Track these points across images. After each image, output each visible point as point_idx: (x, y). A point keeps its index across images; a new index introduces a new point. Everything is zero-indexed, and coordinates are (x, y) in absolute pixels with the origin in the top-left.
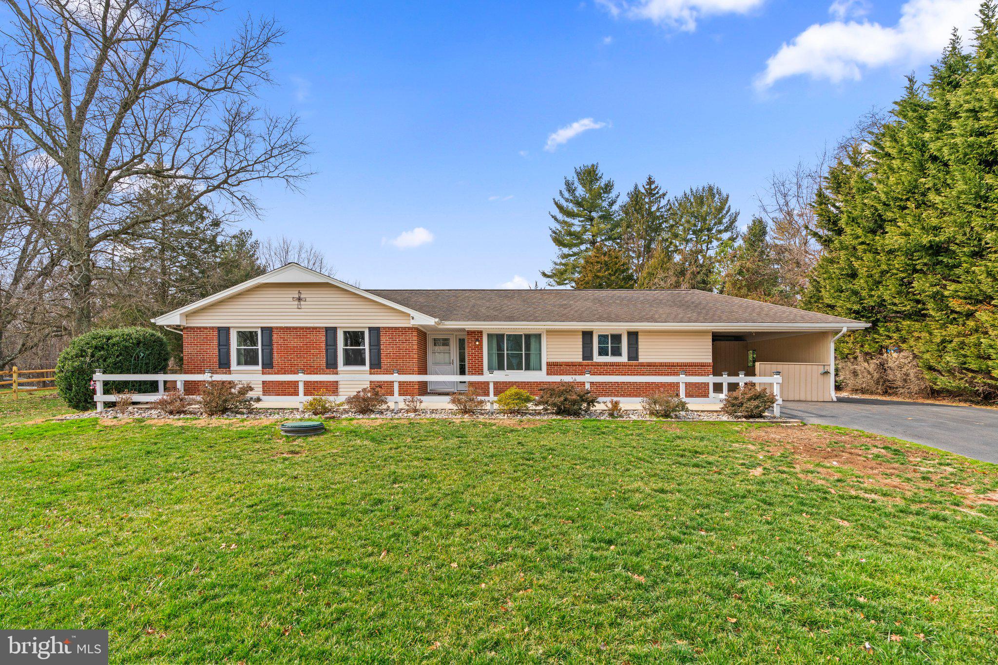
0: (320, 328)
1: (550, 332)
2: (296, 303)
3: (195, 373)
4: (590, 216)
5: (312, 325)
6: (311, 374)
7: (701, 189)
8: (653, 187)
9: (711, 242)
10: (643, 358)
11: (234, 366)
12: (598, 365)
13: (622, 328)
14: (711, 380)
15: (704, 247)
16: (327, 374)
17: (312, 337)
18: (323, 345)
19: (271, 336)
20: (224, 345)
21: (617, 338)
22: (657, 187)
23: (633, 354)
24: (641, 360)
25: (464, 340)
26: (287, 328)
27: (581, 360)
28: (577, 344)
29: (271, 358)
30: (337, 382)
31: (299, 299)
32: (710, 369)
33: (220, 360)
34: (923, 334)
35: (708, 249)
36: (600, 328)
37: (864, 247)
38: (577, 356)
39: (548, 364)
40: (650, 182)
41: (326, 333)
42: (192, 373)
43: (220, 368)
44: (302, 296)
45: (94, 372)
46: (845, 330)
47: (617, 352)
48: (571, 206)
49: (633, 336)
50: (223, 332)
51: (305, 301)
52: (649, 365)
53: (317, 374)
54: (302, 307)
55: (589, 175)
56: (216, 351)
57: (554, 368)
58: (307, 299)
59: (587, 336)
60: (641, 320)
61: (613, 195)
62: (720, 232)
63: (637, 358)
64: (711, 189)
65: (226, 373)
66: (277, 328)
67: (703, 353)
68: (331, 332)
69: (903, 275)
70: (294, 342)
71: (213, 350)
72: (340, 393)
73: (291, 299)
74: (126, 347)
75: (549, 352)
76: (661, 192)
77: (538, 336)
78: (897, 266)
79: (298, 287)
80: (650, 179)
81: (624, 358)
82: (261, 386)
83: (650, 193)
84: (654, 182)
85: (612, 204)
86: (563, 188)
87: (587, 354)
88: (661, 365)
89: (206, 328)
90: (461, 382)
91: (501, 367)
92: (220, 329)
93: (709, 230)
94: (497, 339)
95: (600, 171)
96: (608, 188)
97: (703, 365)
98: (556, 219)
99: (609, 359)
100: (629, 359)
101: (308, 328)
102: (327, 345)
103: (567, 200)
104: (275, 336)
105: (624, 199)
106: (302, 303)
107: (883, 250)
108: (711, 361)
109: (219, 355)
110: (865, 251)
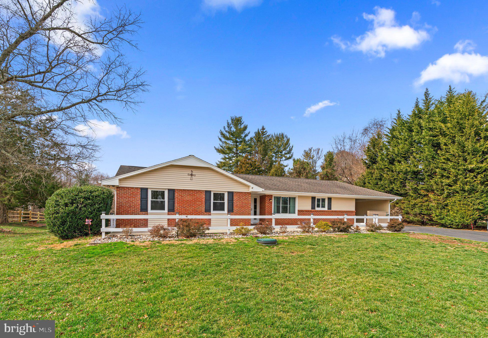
0: (202, 191)
1: (300, 197)
2: (190, 177)
3: (124, 214)
4: (236, 140)
5: (198, 189)
6: (196, 215)
7: (278, 134)
8: (264, 131)
9: (282, 158)
10: (333, 208)
11: (149, 210)
12: (317, 211)
13: (325, 196)
14: (355, 217)
15: (279, 159)
16: (205, 215)
17: (198, 195)
18: (204, 200)
19: (174, 194)
20: (144, 198)
21: (323, 200)
22: (266, 131)
23: (330, 207)
24: (332, 210)
25: (256, 199)
26: (184, 190)
27: (311, 209)
28: (309, 202)
29: (174, 206)
30: (210, 219)
31: (192, 175)
32: (354, 213)
33: (141, 207)
34: (406, 202)
35: (280, 161)
36: (319, 195)
37: (387, 169)
38: (309, 208)
39: (299, 211)
40: (263, 129)
41: (206, 194)
42: (122, 214)
43: (141, 211)
44: (193, 173)
45: (101, 214)
46: (396, 199)
47: (323, 206)
48: (227, 134)
49: (330, 199)
50: (144, 191)
51: (195, 176)
52: (335, 211)
53: (200, 215)
54: (193, 179)
55: (237, 121)
56: (139, 202)
57: (301, 212)
58: (196, 175)
59: (313, 198)
60: (334, 193)
61: (246, 132)
62: (286, 154)
63: (330, 209)
64: (282, 135)
65: (145, 214)
66: (178, 190)
67: (352, 207)
68: (208, 193)
69: (402, 181)
70: (188, 198)
71: (137, 200)
72: (212, 225)
73: (187, 175)
74: (104, 199)
75: (299, 205)
76: (268, 134)
77: (294, 199)
78: (400, 177)
79: (192, 169)
80: (263, 127)
81: (326, 209)
82: (167, 222)
83: (263, 133)
84: (265, 129)
85: (246, 136)
86: (226, 125)
87: (313, 207)
88: (339, 211)
89: (133, 188)
90: (254, 219)
91: (278, 212)
92: (142, 189)
93: (281, 152)
94: (278, 199)
95: (243, 120)
96: (245, 128)
97: (352, 212)
98: (220, 140)
99: (320, 209)
100: (328, 209)
101: (195, 190)
102: (206, 200)
103: (226, 131)
104: (176, 194)
105: (252, 135)
106: (193, 177)
107: (396, 171)
108: (354, 210)
109: (141, 204)
110: (387, 171)
